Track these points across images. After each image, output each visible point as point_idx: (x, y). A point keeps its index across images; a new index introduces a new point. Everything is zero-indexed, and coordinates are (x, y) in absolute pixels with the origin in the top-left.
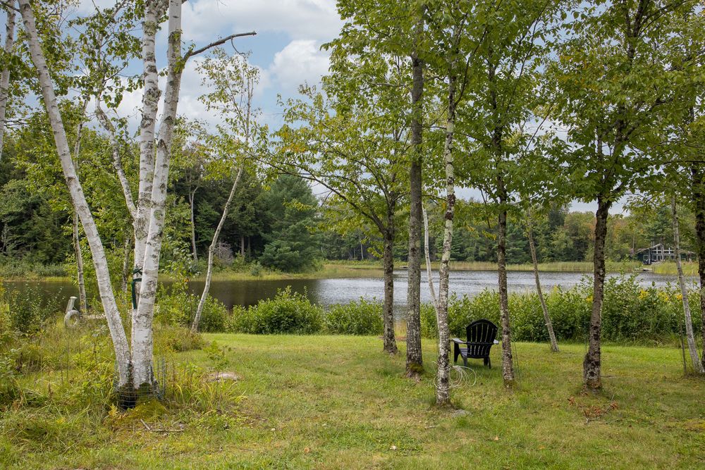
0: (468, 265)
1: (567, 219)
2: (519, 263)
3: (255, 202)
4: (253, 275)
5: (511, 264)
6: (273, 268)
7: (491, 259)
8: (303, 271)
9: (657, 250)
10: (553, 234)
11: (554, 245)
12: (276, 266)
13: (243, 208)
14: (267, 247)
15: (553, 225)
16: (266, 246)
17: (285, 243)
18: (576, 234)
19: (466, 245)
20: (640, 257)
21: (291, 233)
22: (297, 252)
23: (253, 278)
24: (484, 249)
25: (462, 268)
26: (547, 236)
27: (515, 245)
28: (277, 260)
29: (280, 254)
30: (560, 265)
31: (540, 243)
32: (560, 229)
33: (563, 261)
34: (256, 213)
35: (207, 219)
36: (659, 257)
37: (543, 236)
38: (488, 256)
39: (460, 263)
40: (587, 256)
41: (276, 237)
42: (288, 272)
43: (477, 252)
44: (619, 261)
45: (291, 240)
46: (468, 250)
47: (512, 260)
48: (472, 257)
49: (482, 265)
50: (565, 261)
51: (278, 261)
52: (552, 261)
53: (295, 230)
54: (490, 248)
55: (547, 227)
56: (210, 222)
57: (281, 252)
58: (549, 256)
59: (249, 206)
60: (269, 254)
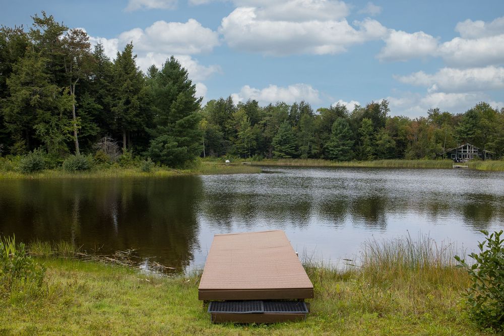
0: (303, 162)
1: (387, 122)
2: (349, 160)
3: (140, 96)
4: (144, 171)
5: (342, 161)
6: (159, 163)
7: (322, 156)
8: (188, 167)
9: (462, 150)
10: (376, 136)
11: (377, 145)
12: (162, 162)
13: (128, 102)
14: (153, 143)
15: (375, 127)
16: (151, 141)
17: (171, 138)
18: (396, 135)
19: (300, 144)
20: (449, 155)
21: (177, 128)
22: (185, 148)
23: (145, 175)
24: (317, 147)
25: (298, 164)
26: (371, 137)
27: (343, 145)
28: (164, 155)
29: (169, 150)
30: (385, 162)
31: (364, 143)
32: (383, 131)
33: (385, 159)
34: (140, 107)
35: (89, 113)
36: (464, 155)
37: (368, 137)
38: (320, 154)
39: (296, 160)
40: (407, 155)
41: (161, 133)
42: (174, 168)
43: (310, 150)
44: (435, 159)
45: (177, 136)
46: (302, 148)
47: (342, 158)
48: (306, 155)
49: (316, 162)
50: (388, 159)
51: (165, 157)
52: (375, 159)
53: (181, 125)
54: (321, 147)
55: (371, 129)
56: (93, 115)
57: (168, 148)
58: (373, 155)
59: (134, 100)
60: (157, 150)
